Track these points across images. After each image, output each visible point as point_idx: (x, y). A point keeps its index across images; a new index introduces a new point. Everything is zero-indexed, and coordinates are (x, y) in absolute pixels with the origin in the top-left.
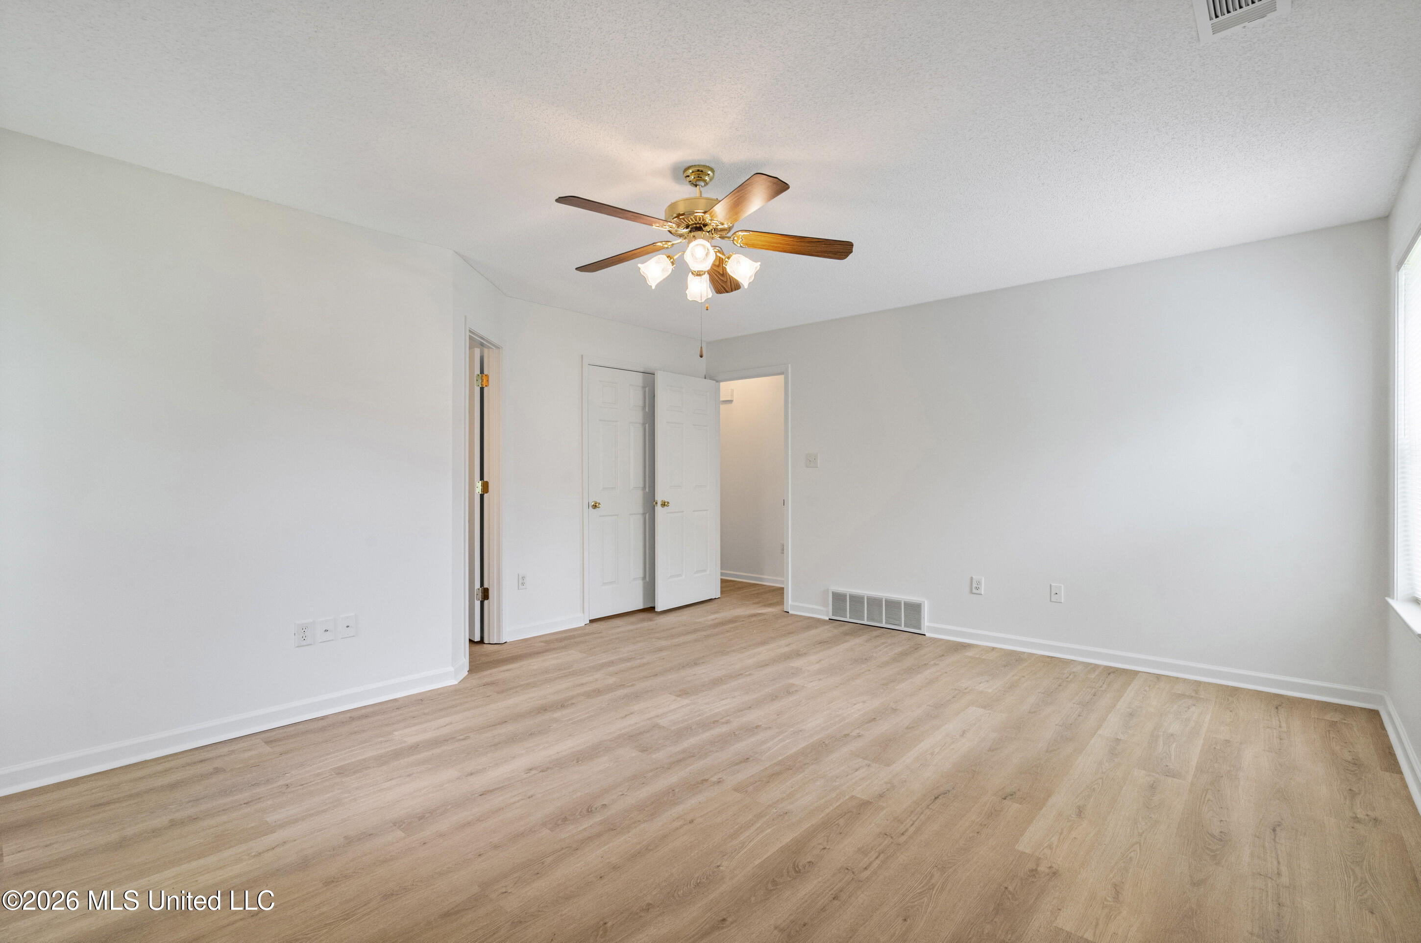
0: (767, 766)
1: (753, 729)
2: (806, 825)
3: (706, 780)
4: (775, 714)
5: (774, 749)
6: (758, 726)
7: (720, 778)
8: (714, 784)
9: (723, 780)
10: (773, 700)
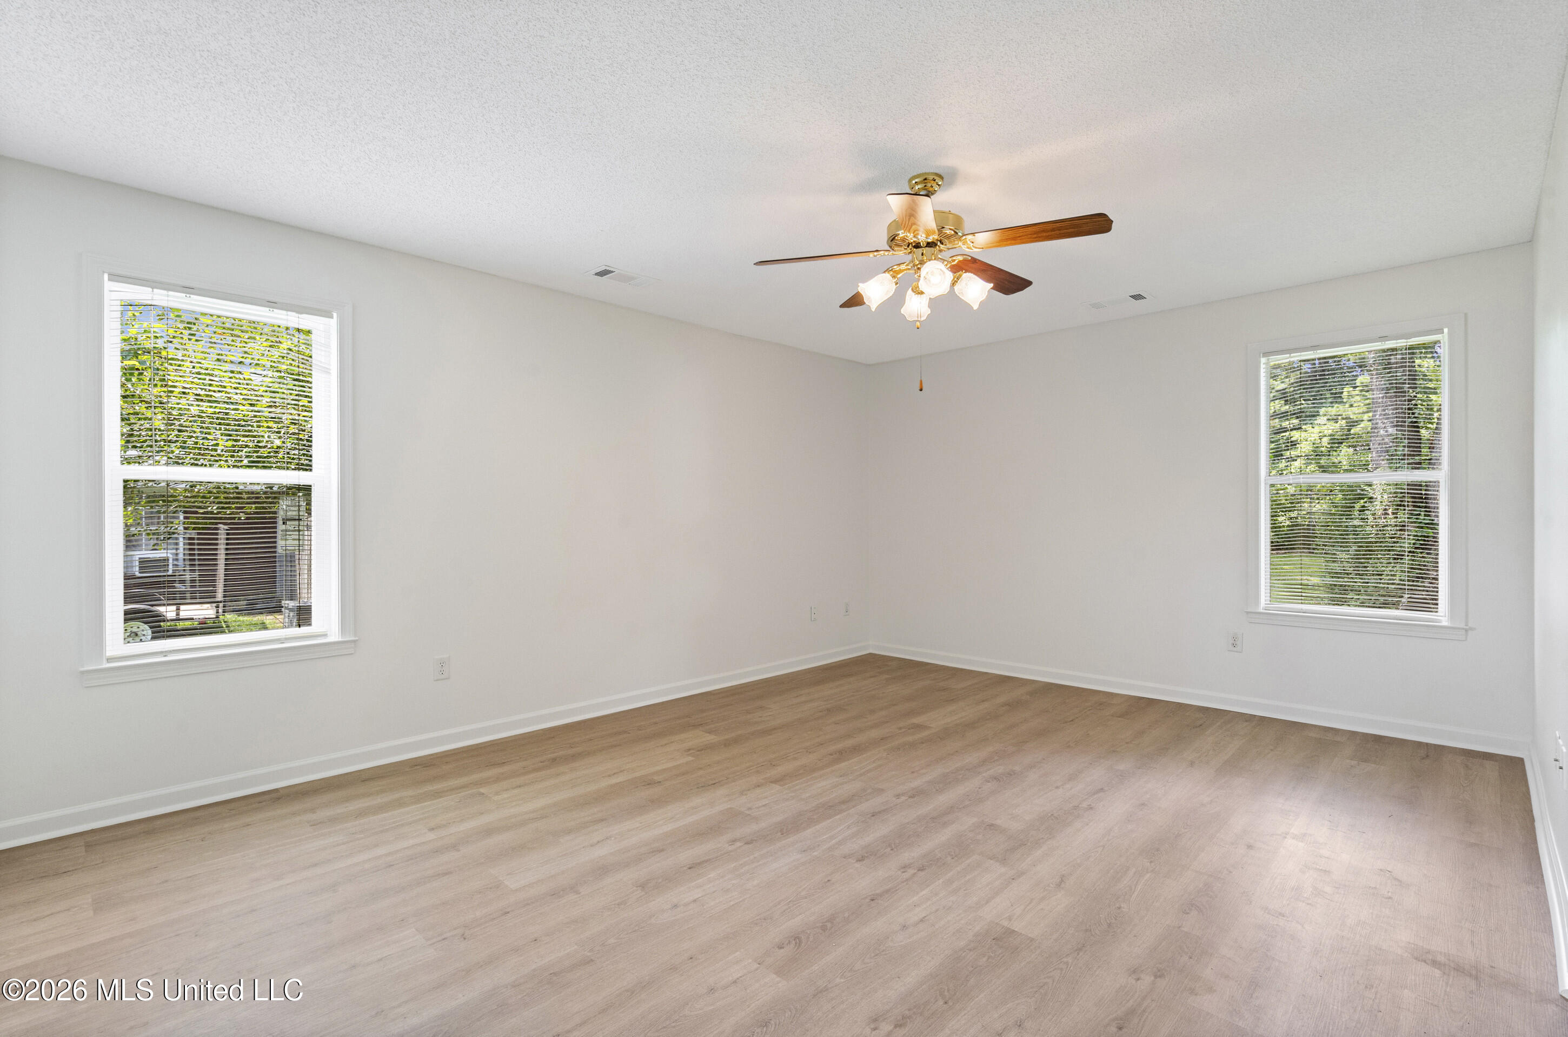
0: (853, 809)
1: (867, 856)
2: (828, 770)
3: (910, 797)
4: (833, 884)
5: (844, 826)
6: (860, 861)
7: (898, 798)
8: (903, 794)
9: (895, 797)
10: (831, 919)
